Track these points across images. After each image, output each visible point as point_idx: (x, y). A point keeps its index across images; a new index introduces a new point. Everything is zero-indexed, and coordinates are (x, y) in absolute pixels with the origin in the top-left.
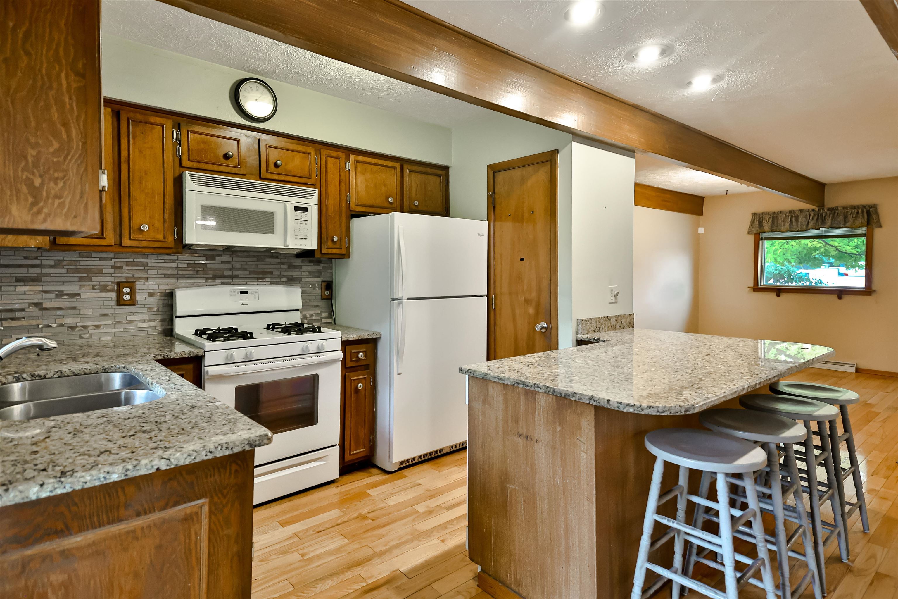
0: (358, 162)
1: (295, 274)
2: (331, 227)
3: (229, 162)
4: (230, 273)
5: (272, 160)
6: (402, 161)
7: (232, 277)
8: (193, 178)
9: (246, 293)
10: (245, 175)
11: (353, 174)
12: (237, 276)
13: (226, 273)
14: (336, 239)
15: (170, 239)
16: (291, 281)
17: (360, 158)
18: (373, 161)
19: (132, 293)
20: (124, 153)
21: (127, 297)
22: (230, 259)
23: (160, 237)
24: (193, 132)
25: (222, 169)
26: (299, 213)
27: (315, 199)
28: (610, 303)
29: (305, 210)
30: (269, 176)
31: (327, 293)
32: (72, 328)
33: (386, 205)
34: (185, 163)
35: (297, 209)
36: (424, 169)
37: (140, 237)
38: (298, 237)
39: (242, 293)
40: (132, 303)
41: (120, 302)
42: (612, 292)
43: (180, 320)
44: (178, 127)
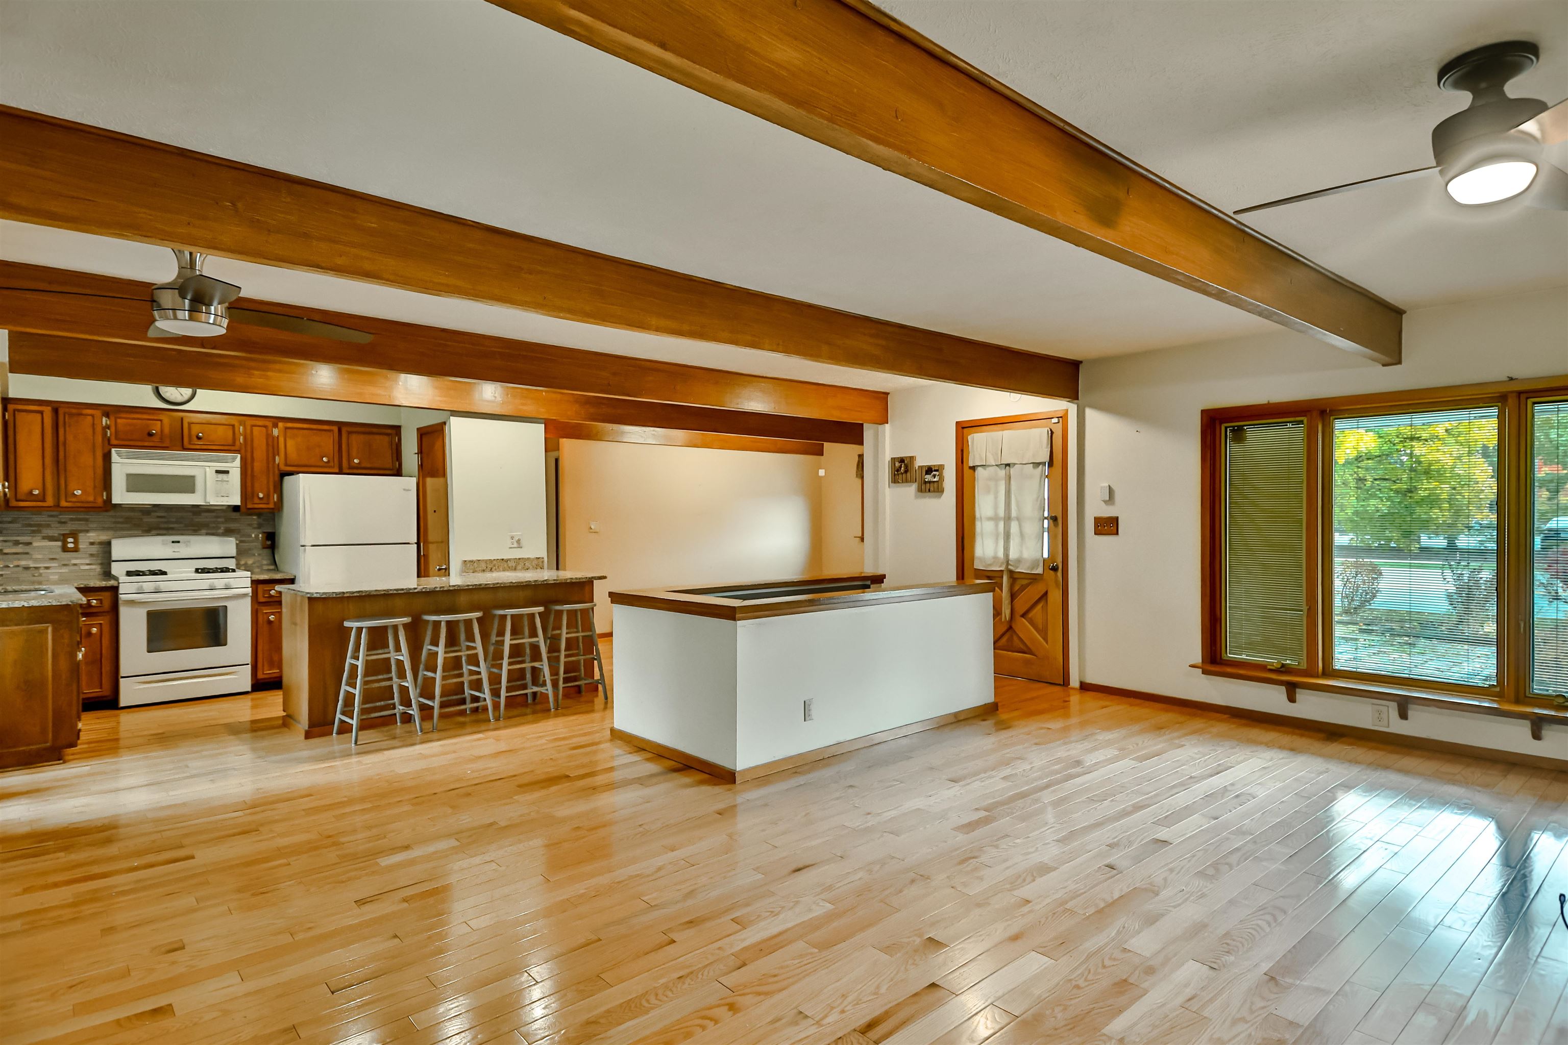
0: (286, 428)
1: (233, 526)
2: (257, 485)
3: (153, 438)
4: (166, 526)
5: (194, 432)
6: (340, 425)
7: (168, 529)
8: (119, 454)
9: (178, 542)
10: (168, 447)
11: (281, 440)
12: (172, 529)
13: (163, 526)
14: (261, 495)
15: (100, 500)
16: (228, 533)
17: (290, 425)
18: (305, 426)
19: (76, 543)
20: (61, 438)
21: (69, 546)
23: (91, 499)
24: (120, 418)
25: (146, 444)
26: (221, 476)
27: (237, 463)
28: (511, 548)
29: (227, 472)
30: (193, 447)
31: (269, 543)
33: (321, 464)
34: (114, 442)
35: (218, 472)
36: (368, 430)
37: (74, 500)
38: (220, 495)
39: (173, 542)
40: (76, 550)
41: (65, 549)
42: (512, 538)
43: (113, 564)
44: (107, 415)
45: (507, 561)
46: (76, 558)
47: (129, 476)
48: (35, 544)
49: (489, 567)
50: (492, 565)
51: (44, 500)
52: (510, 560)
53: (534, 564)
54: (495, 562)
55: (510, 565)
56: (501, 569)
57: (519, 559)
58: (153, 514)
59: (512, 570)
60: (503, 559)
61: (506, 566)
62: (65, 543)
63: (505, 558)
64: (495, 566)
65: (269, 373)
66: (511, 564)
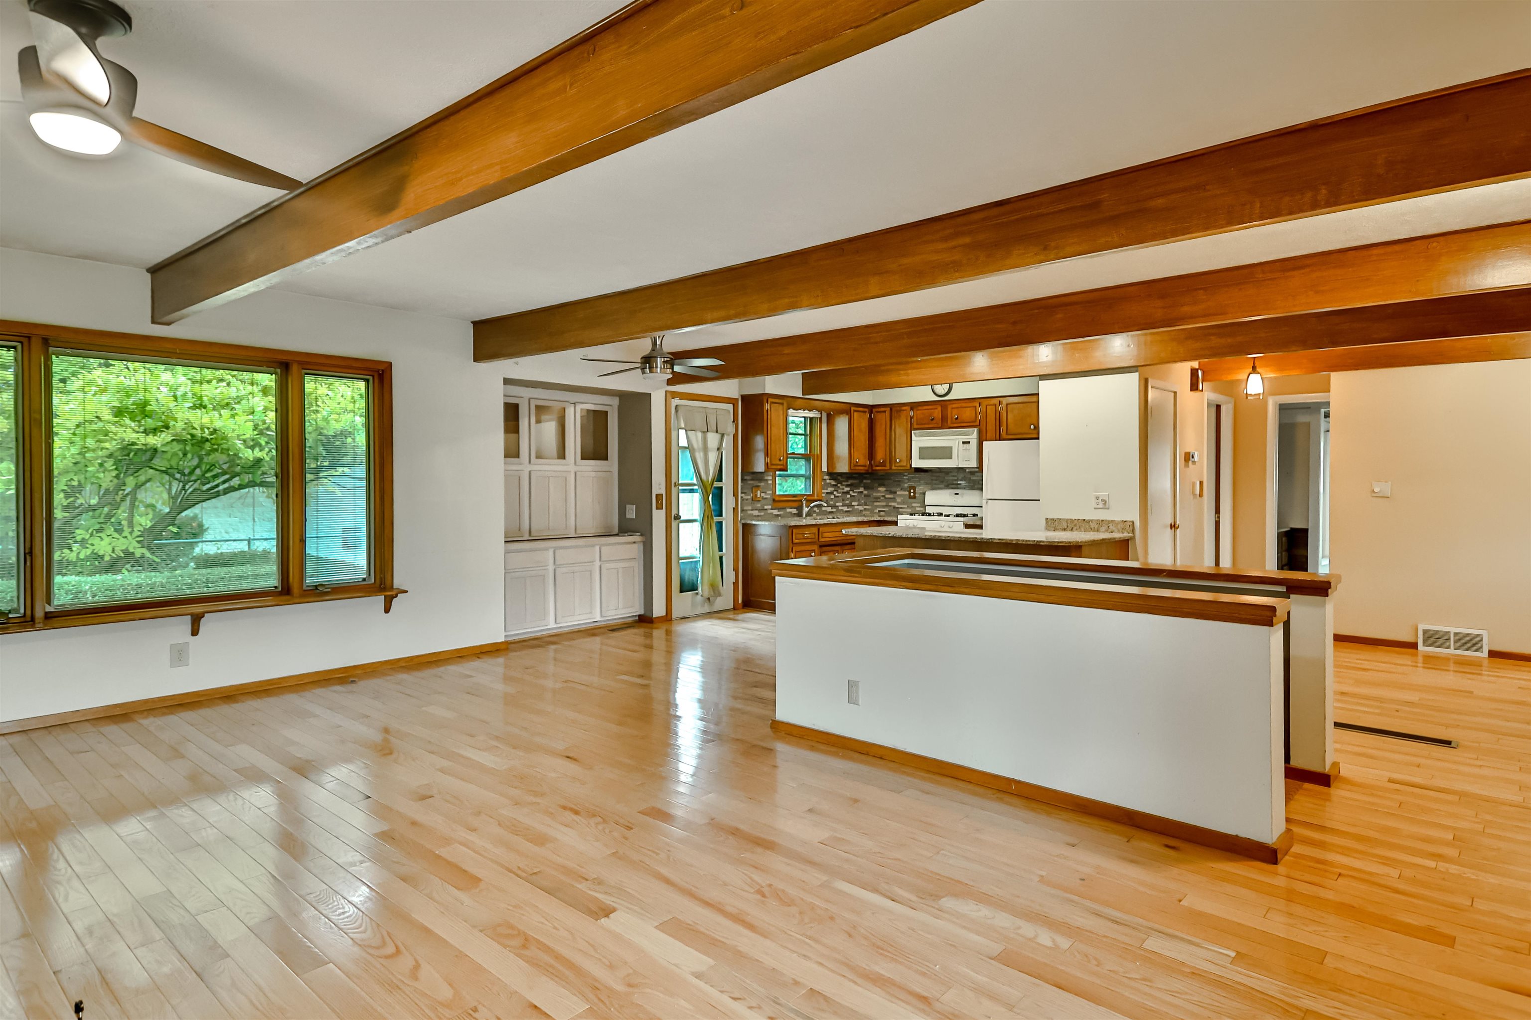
0: (1008, 404)
3: (934, 422)
5: (953, 415)
8: (916, 434)
9: (958, 494)
10: (939, 427)
11: (1004, 414)
15: (909, 466)
18: (1020, 401)
19: (914, 493)
21: (912, 494)
22: (956, 474)
23: (904, 464)
24: (918, 410)
25: (929, 426)
26: (965, 445)
27: (975, 435)
28: (1095, 508)
29: (969, 442)
30: (952, 426)
32: (894, 507)
33: (1030, 431)
34: (914, 426)
35: (964, 443)
38: (965, 460)
39: (956, 494)
40: (914, 497)
41: (910, 497)
42: (1097, 498)
43: (927, 507)
44: (912, 409)
45: (1089, 521)
46: (914, 503)
47: (921, 449)
48: (898, 493)
49: (1072, 525)
50: (1073, 524)
51: (885, 466)
52: (1092, 521)
53: (1119, 528)
54: (1076, 521)
55: (1092, 527)
56: (1083, 530)
57: (1103, 521)
58: (951, 474)
59: (1095, 531)
60: (1084, 520)
61: (1087, 527)
62: (910, 493)
63: (1087, 518)
64: (1075, 525)
65: (910, 371)
66: (1093, 525)
